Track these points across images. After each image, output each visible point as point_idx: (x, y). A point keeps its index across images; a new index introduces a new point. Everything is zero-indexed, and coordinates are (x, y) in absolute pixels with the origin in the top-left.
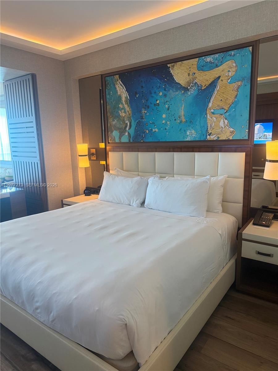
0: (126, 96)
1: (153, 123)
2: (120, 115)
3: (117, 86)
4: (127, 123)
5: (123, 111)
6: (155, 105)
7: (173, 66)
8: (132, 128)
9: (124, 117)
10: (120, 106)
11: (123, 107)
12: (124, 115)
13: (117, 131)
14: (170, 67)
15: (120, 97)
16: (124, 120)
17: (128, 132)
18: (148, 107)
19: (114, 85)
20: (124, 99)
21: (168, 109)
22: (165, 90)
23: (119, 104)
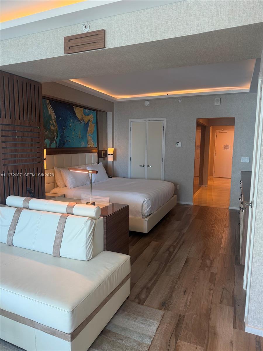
0: (54, 116)
1: (69, 137)
2: (50, 128)
3: (48, 108)
4: (55, 135)
5: (53, 126)
6: (69, 126)
7: (75, 108)
8: (58, 138)
9: (53, 130)
10: (51, 122)
11: (53, 123)
12: (53, 128)
13: (48, 139)
14: (74, 108)
15: (50, 116)
16: (53, 132)
17: (56, 141)
18: (66, 127)
19: (47, 106)
20: (53, 118)
21: (75, 130)
22: (73, 120)
23: (50, 121)
